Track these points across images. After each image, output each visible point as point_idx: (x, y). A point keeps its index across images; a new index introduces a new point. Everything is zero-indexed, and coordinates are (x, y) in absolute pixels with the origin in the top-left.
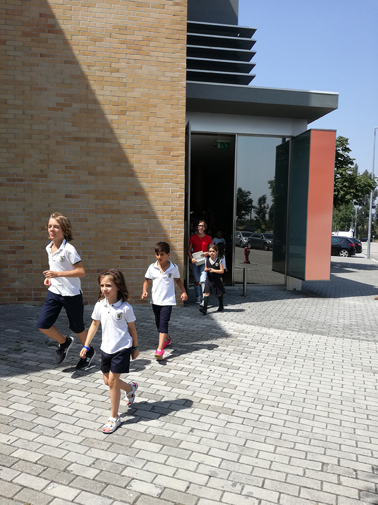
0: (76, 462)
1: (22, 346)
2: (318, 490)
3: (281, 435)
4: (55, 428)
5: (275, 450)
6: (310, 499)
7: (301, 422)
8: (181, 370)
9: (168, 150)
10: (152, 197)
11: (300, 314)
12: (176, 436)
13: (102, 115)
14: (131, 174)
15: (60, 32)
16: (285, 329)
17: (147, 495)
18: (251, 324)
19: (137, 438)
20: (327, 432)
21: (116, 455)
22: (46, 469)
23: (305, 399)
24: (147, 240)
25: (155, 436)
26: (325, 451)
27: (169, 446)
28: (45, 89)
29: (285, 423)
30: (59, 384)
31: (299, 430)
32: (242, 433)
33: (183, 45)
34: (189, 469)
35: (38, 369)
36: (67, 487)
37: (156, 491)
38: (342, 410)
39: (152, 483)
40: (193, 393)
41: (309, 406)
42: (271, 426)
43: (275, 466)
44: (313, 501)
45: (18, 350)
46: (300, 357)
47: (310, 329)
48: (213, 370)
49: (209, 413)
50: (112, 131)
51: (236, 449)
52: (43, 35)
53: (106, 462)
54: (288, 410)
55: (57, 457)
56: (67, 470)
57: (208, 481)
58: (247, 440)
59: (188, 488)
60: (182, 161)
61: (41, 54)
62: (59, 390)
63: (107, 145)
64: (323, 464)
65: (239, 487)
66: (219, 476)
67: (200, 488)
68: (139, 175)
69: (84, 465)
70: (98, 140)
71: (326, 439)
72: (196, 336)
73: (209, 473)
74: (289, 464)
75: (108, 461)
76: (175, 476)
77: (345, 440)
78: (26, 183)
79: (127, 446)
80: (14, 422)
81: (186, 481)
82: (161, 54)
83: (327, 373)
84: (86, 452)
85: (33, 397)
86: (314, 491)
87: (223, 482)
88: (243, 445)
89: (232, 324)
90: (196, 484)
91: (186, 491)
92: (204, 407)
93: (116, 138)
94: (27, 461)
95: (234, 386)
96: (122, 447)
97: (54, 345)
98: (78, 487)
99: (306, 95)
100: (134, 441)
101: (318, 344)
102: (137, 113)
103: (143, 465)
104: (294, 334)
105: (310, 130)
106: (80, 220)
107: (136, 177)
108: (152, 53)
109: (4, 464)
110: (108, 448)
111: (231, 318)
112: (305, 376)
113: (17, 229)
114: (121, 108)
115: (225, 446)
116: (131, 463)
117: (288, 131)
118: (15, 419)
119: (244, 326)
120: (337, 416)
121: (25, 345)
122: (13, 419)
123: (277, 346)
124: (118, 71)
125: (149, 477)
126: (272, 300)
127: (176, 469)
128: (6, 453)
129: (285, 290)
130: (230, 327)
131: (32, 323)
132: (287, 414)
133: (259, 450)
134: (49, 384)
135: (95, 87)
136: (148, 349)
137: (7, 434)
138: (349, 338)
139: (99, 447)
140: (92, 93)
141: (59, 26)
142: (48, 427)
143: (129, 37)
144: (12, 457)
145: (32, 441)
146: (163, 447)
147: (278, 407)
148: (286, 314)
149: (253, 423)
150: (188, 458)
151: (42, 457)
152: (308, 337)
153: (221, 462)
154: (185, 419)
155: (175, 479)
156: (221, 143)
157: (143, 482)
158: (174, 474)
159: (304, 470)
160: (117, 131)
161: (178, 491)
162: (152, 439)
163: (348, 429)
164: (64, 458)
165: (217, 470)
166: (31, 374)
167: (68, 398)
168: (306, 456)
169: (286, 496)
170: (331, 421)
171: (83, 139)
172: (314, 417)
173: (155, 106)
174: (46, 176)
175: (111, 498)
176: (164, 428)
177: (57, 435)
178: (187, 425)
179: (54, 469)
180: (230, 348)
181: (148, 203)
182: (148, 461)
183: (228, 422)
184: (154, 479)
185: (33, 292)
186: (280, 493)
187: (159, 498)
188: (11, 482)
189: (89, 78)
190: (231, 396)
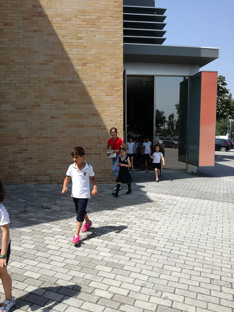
0: (61, 279)
1: (28, 209)
2: (208, 295)
3: (185, 262)
4: (49, 258)
5: (181, 270)
6: (203, 300)
7: (197, 254)
8: (123, 222)
9: (112, 87)
10: (103, 116)
11: (196, 187)
12: (121, 262)
13: (72, 66)
14: (90, 102)
15: (45, 16)
16: (186, 197)
17: (104, 298)
18: (166, 194)
19: (97, 264)
20: (213, 260)
21: (85, 274)
22: (44, 283)
23: (199, 239)
24: (101, 143)
25: (108, 262)
26: (212, 271)
27: (117, 268)
28: (37, 52)
29: (187, 254)
30: (50, 231)
31: (196, 259)
32: (161, 260)
33: (121, 21)
34: (129, 282)
35: (37, 223)
36: (56, 293)
37: (109, 296)
38: (222, 246)
39: (107, 291)
40: (131, 236)
41: (202, 244)
42: (178, 256)
43: (182, 281)
44: (205, 301)
45: (25, 212)
46: (196, 214)
47: (203, 197)
48: (143, 222)
49: (141, 248)
50: (78, 77)
51: (157, 270)
52: (35, 18)
53: (79, 278)
54: (189, 246)
55: (50, 275)
56: (56, 283)
57: (141, 290)
58: (164, 265)
59: (129, 293)
60: (121, 93)
61: (34, 31)
62: (50, 235)
63: (75, 85)
64: (211, 279)
65: (159, 293)
66: (147, 287)
67: (136, 294)
68: (95, 103)
69: (66, 280)
70: (70, 82)
71: (213, 264)
72: (132, 201)
73: (142, 285)
74: (190, 279)
75: (80, 278)
76: (121, 287)
77: (224, 264)
78: (27, 110)
79: (92, 269)
80: (24, 255)
81: (127, 289)
82: (107, 27)
83: (213, 224)
84: (67, 273)
85: (35, 239)
86: (205, 295)
87: (150, 290)
88: (161, 267)
89: (154, 194)
90: (134, 291)
91: (128, 295)
92: (137, 244)
93: (81, 81)
94: (32, 278)
95: (156, 232)
96: (88, 269)
97: (47, 208)
98: (63, 293)
99: (199, 50)
100: (96, 266)
101: (207, 205)
102: (93, 65)
103: (101, 280)
104: (192, 200)
105: (201, 72)
106: (60, 132)
107: (93, 104)
108: (101, 27)
109: (19, 280)
110: (80, 270)
111: (153, 190)
112: (200, 226)
113: (22, 138)
114: (83, 62)
115: (151, 268)
116: (94, 278)
117: (187, 72)
118: (25, 253)
119: (161, 195)
120: (219, 250)
121: (29, 208)
122: (23, 253)
123: (182, 207)
124: (81, 38)
125: (105, 287)
126: (178, 179)
127: (121, 282)
128: (20, 273)
129: (186, 173)
130: (153, 196)
131: (33, 195)
132: (189, 248)
133: (172, 271)
134: (44, 232)
135: (67, 49)
136: (103, 210)
137: (20, 262)
138: (227, 202)
139: (75, 270)
140: (66, 53)
141: (44, 13)
142: (44, 257)
143: (87, 17)
144: (23, 275)
145: (35, 266)
146: (113, 269)
147: (183, 244)
148: (188, 188)
149: (168, 254)
150: (129, 276)
151: (41, 276)
152: (201, 201)
153: (149, 278)
154: (126, 252)
155: (121, 289)
156: (146, 82)
157: (102, 290)
158: (120, 286)
159: (200, 283)
160: (81, 76)
161: (123, 296)
162: (107, 264)
163: (226, 258)
164: (54, 276)
165: (146, 283)
166: (33, 226)
167: (56, 240)
168: (200, 275)
169: (189, 299)
170: (216, 253)
171: (61, 82)
172: (205, 250)
173: (104, 60)
174: (39, 106)
175: (83, 300)
176: (113, 257)
177: (49, 263)
178: (127, 256)
179: (49, 283)
180: (153, 209)
181: (101, 121)
182: (104, 277)
183: (152, 254)
184: (108, 288)
185: (33, 177)
186: (185, 297)
187: (111, 300)
188: (23, 290)
189: (64, 44)
190: (154, 238)
